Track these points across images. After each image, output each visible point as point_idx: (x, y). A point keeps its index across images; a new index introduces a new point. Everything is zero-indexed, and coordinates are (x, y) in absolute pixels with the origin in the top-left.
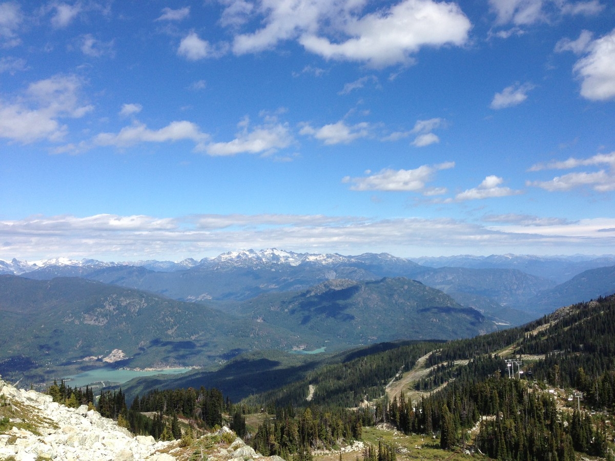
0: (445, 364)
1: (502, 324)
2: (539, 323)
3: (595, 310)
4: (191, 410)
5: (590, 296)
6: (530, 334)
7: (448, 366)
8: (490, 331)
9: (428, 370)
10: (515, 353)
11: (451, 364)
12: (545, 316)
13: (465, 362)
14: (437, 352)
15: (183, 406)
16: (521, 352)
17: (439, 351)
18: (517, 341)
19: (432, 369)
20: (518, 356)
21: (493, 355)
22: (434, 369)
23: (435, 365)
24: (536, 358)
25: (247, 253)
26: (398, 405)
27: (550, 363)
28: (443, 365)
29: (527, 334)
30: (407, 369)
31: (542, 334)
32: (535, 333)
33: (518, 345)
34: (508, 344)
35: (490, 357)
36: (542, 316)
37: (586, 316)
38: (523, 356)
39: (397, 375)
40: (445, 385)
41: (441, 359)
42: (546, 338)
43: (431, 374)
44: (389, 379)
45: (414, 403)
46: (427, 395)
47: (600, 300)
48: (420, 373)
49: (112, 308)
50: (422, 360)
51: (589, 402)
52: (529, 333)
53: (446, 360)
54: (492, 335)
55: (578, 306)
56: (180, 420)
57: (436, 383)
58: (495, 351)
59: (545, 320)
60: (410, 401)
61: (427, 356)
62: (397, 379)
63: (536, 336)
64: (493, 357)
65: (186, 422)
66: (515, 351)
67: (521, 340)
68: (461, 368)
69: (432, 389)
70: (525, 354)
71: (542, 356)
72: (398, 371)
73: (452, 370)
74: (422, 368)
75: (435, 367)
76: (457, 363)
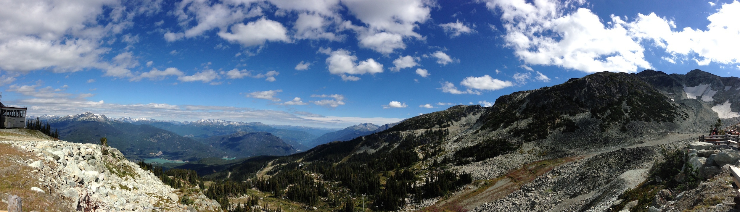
0: (278, 165)
1: (299, 151)
2: (311, 150)
3: (329, 146)
4: (185, 177)
5: (326, 142)
6: (308, 154)
7: (279, 166)
8: (295, 153)
9: (272, 167)
10: (302, 161)
12: (314, 148)
13: (285, 164)
15: (182, 176)
16: (304, 161)
17: (277, 160)
20: (303, 162)
24: (309, 163)
25: (208, 120)
26: (261, 180)
27: (313, 164)
30: (265, 167)
31: (312, 154)
33: (304, 158)
34: (300, 158)
35: (294, 162)
36: (312, 148)
37: (325, 148)
40: (277, 173)
41: (277, 163)
43: (273, 169)
44: (258, 171)
45: (266, 179)
46: (271, 177)
47: (330, 143)
48: (269, 168)
49: (159, 136)
50: (270, 163)
51: (324, 178)
54: (295, 155)
55: (323, 145)
56: (181, 181)
57: (275, 172)
58: (296, 160)
59: (313, 150)
61: (272, 162)
62: (261, 170)
63: (310, 155)
65: (183, 182)
67: (305, 156)
68: (284, 166)
69: (273, 174)
70: (306, 161)
71: (311, 162)
72: (262, 167)
73: (281, 167)
74: (270, 166)
75: (275, 166)
76: (283, 164)
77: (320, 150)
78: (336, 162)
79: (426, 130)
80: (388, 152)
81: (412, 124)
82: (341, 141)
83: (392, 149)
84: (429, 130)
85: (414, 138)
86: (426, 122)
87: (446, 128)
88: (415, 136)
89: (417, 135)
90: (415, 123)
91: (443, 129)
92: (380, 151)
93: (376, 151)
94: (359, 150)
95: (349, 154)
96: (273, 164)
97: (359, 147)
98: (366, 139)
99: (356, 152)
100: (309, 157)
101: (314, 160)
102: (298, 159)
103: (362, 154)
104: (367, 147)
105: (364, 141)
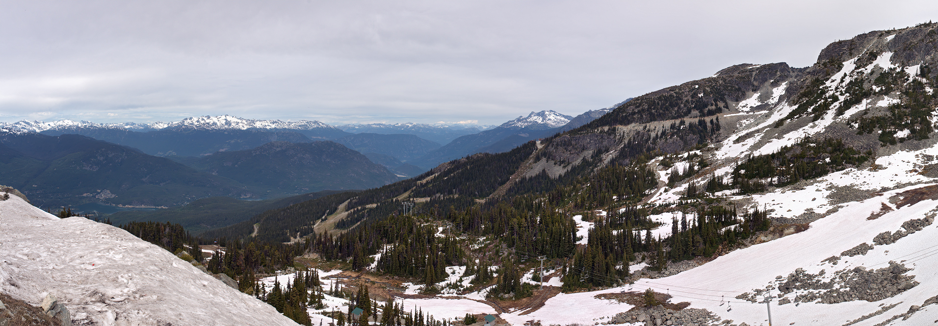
0: (359, 208)
1: (401, 176)
2: (428, 174)
3: (465, 164)
5: (461, 155)
7: (361, 210)
8: (393, 181)
9: (347, 213)
10: (410, 197)
11: (364, 207)
12: (432, 169)
13: (375, 205)
14: (354, 199)
16: (414, 196)
17: (356, 198)
18: (412, 189)
20: (411, 199)
21: (394, 199)
22: (351, 212)
24: (423, 200)
25: (205, 119)
26: (323, 240)
27: (432, 203)
28: (357, 209)
29: (419, 182)
30: (331, 213)
31: (427, 183)
32: (424, 181)
33: (412, 191)
34: (405, 191)
35: (392, 200)
36: (429, 170)
37: (458, 169)
38: (415, 199)
39: (324, 217)
40: (359, 223)
41: (356, 204)
42: (431, 185)
43: (348, 216)
44: (316, 222)
45: (334, 238)
46: (344, 232)
47: (468, 158)
48: (342, 214)
50: (342, 206)
51: (457, 231)
52: (420, 182)
53: (360, 205)
54: (394, 185)
55: (452, 163)
57: (353, 222)
58: (396, 196)
59: (431, 173)
60: (331, 236)
61: (346, 203)
62: (323, 220)
63: (425, 184)
64: (394, 201)
66: (409, 196)
67: (415, 188)
68: (371, 209)
69: (349, 227)
70: (416, 198)
71: (428, 199)
72: (324, 214)
73: (364, 212)
74: (342, 212)
75: (352, 210)
76: (368, 206)
77: (446, 173)
78: (481, 196)
79: (673, 121)
80: (592, 171)
81: (643, 110)
82: (491, 152)
83: (601, 166)
84: (678, 122)
85: (647, 141)
86: (672, 105)
87: (714, 118)
88: (650, 136)
89: (653, 135)
90: (649, 108)
91: (708, 119)
92: (573, 169)
93: (565, 170)
94: (531, 168)
95: (508, 179)
96: (349, 206)
97: (530, 162)
98: (543, 145)
99: (524, 174)
100: (422, 189)
101: (434, 194)
102: (400, 194)
103: (538, 176)
104: (547, 162)
105: (541, 149)
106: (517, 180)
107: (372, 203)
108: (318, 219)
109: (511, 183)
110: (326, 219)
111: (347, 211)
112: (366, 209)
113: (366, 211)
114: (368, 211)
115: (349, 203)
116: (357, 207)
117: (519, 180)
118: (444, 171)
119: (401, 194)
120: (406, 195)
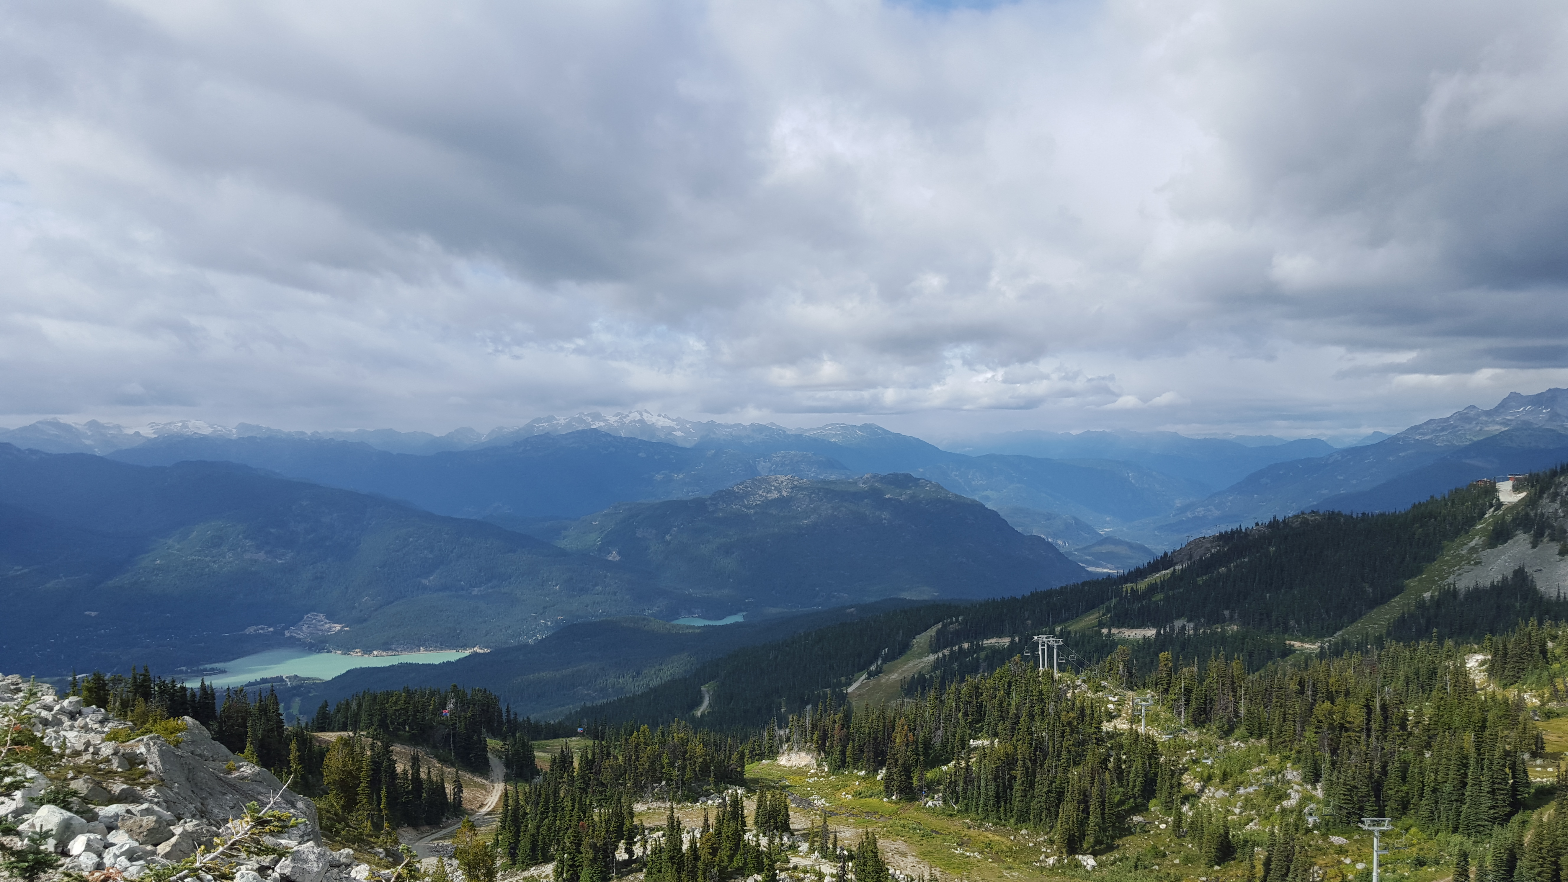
0: (966, 646)
2: (1151, 566)
3: (1259, 541)
6: (1132, 588)
7: (971, 652)
9: (932, 658)
10: (1100, 624)
11: (978, 644)
12: (1166, 554)
14: (952, 623)
16: (1113, 624)
17: (957, 620)
18: (1107, 604)
19: (940, 655)
20: (1106, 632)
22: (944, 655)
23: (945, 647)
24: (1139, 634)
27: (1165, 644)
28: (960, 648)
29: (1127, 588)
30: (893, 655)
31: (1152, 589)
32: (1142, 585)
33: (1108, 610)
34: (1090, 607)
36: (1159, 554)
37: (1242, 555)
38: (1113, 631)
39: (873, 668)
41: (958, 636)
42: (1161, 596)
43: (937, 665)
44: (856, 675)
47: (1272, 524)
48: (916, 663)
50: (922, 639)
52: (1129, 585)
53: (967, 639)
55: (1224, 538)
57: (948, 683)
58: (1065, 620)
59: (1165, 562)
61: (933, 631)
62: (870, 675)
63: (1143, 592)
66: (1100, 621)
67: (1115, 600)
68: (994, 653)
70: (1118, 627)
71: (1151, 633)
72: (875, 659)
73: (978, 658)
74: (921, 655)
75: (947, 652)
76: (988, 642)
77: (1208, 565)
78: (1309, 634)
94: (1477, 563)
95: (1399, 590)
96: (938, 640)
97: (1472, 544)
98: (1523, 495)
99: (1451, 579)
100: (1136, 606)
101: (1169, 619)
102: (1075, 615)
103: (1498, 590)
104: (1534, 547)
105: (1513, 507)
106: (1427, 595)
107: (1000, 635)
108: (861, 669)
109: (1406, 601)
110: (879, 671)
111: (934, 652)
112: (982, 649)
113: (982, 655)
114: (987, 656)
115: (938, 632)
116: (962, 642)
117: (1432, 597)
118: (1201, 558)
119: (1077, 616)
120: (1092, 619)
